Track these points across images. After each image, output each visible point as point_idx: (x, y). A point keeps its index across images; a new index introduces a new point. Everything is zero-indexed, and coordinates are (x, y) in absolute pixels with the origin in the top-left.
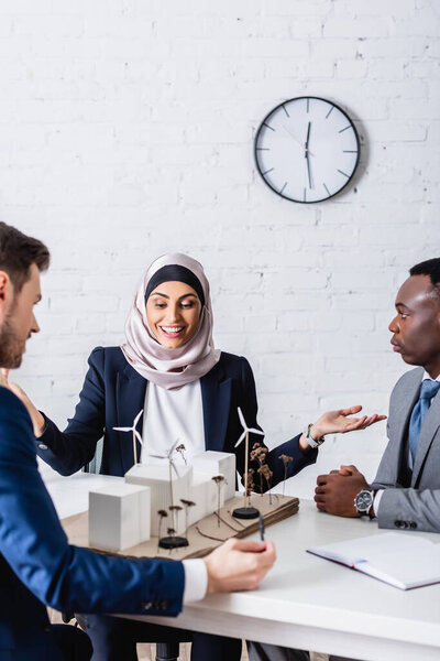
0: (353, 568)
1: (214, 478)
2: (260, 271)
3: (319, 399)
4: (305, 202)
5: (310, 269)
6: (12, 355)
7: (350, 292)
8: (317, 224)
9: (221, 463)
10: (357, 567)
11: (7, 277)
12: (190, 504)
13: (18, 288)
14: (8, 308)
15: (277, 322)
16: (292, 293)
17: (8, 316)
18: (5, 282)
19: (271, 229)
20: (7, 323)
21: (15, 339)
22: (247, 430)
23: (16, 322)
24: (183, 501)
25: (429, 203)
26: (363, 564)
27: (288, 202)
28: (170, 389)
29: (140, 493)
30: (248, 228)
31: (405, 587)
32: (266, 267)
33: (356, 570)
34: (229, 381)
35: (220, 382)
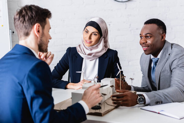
0: (159, 113)
1: (111, 86)
2: (109, 23)
3: (129, 62)
4: (122, 2)
5: (124, 22)
6: (44, 49)
8: (126, 8)
9: (111, 82)
10: (160, 113)
11: (39, 25)
12: (105, 95)
13: (43, 28)
14: (41, 35)
15: (115, 39)
16: (119, 30)
17: (41, 38)
18: (39, 26)
19: (112, 11)
20: (41, 40)
21: (44, 45)
22: (120, 70)
23: (44, 39)
24: (103, 94)
27: (117, 2)
30: (105, 11)
31: (179, 118)
32: (111, 22)
33: (160, 114)
34: (108, 58)
35: (105, 58)
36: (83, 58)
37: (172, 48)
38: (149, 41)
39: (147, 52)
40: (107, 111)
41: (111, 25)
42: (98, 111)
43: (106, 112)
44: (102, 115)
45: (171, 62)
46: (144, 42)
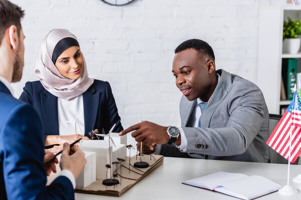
0: (214, 191)
2: (93, 41)
4: (116, 5)
5: (119, 40)
7: (139, 52)
8: (122, 16)
10: (216, 190)
11: (16, 28)
12: (122, 160)
13: (19, 34)
16: (110, 53)
17: (18, 52)
18: (15, 31)
20: (18, 56)
24: (119, 159)
25: (179, 6)
26: (219, 188)
27: (107, 5)
28: (70, 100)
29: (91, 155)
30: (86, 19)
32: (96, 39)
33: (216, 192)
34: (98, 94)
35: (93, 94)
36: (56, 98)
37: (232, 82)
38: (190, 78)
39: (191, 97)
40: (126, 188)
41: (95, 44)
42: (111, 188)
43: (124, 189)
44: (120, 194)
45: (229, 103)
46: (181, 82)
